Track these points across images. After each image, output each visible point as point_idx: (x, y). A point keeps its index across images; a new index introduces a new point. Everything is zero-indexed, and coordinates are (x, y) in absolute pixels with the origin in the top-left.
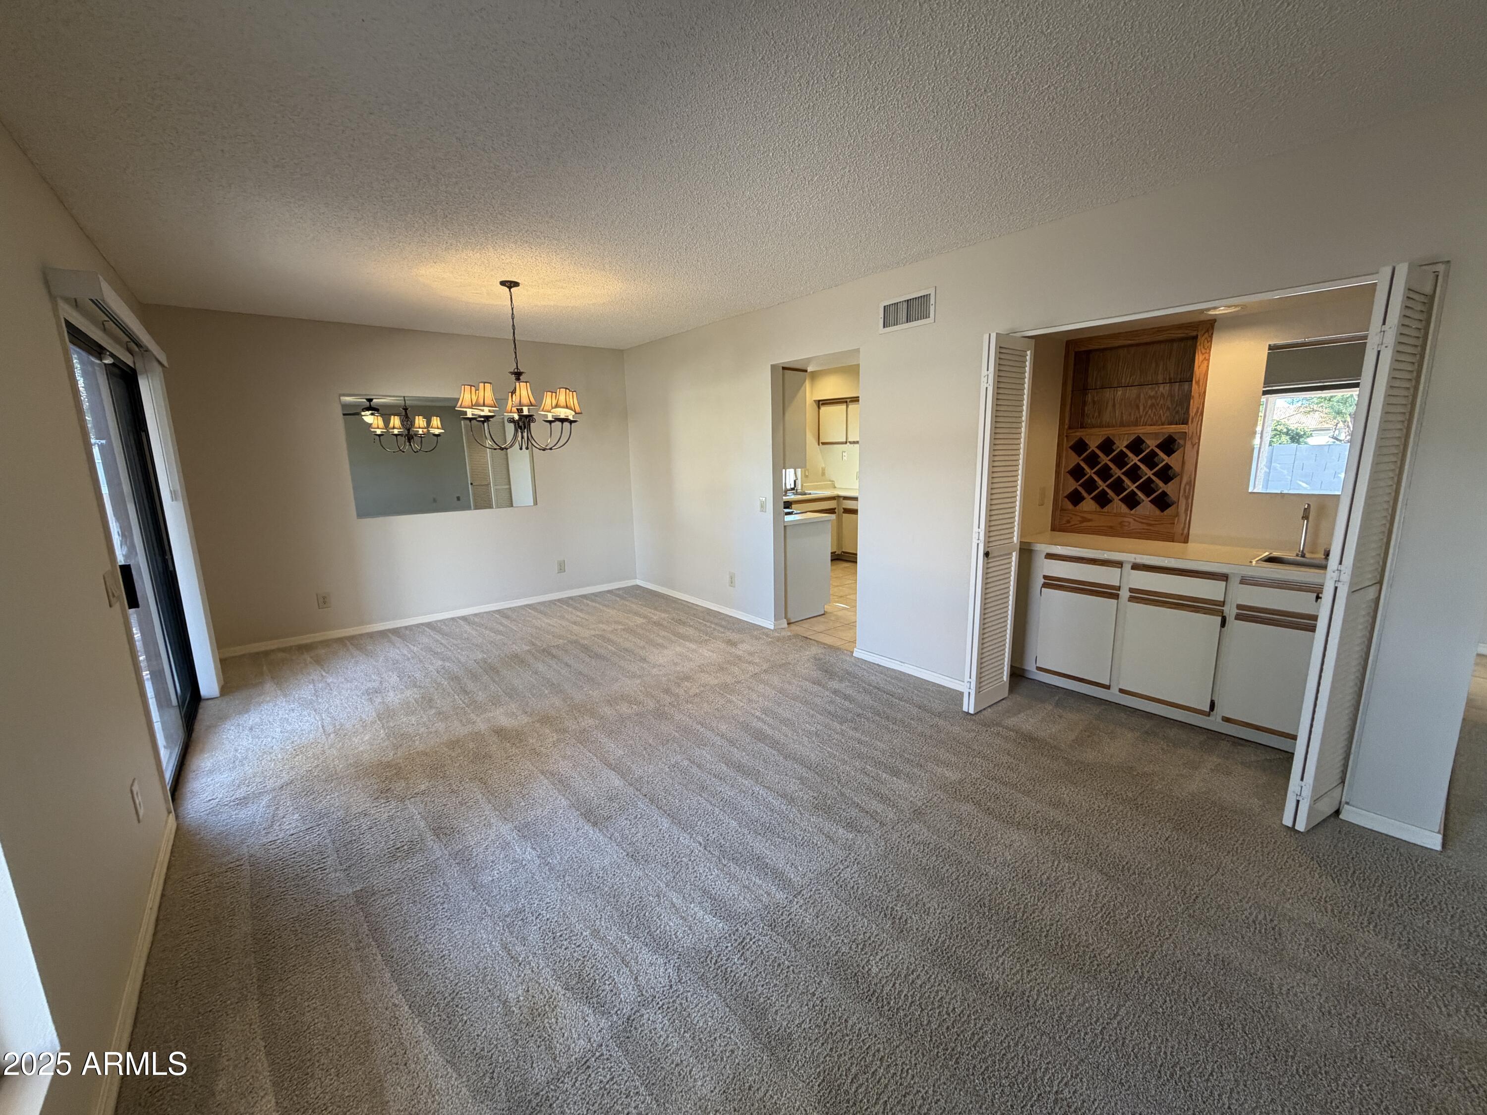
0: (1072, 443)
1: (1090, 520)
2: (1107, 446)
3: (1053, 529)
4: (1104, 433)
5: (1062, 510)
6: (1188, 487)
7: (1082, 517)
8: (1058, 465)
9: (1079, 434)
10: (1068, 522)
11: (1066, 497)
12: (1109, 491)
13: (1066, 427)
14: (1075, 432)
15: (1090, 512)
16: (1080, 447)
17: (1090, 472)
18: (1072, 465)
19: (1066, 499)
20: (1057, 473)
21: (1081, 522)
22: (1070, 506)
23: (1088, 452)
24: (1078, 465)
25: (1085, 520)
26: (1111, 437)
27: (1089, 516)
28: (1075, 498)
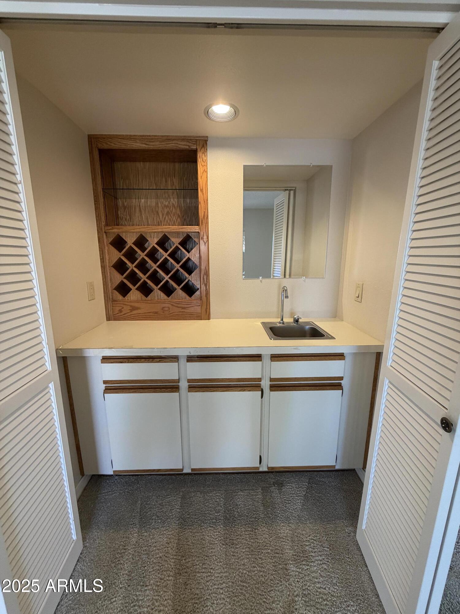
0: (111, 239)
1: (137, 308)
2: (141, 242)
3: (108, 319)
4: (138, 230)
5: (114, 301)
6: (205, 277)
7: (131, 306)
8: (102, 260)
9: (116, 230)
10: (120, 311)
11: (114, 289)
12: (149, 282)
13: (103, 224)
14: (112, 229)
15: (137, 301)
16: (119, 243)
17: (131, 266)
18: (115, 260)
19: (115, 291)
20: (103, 267)
21: (131, 311)
22: (120, 297)
23: (127, 248)
24: (120, 259)
25: (134, 308)
26: (144, 235)
27: (136, 305)
28: (123, 290)
